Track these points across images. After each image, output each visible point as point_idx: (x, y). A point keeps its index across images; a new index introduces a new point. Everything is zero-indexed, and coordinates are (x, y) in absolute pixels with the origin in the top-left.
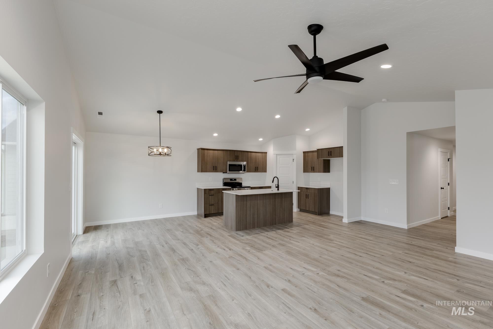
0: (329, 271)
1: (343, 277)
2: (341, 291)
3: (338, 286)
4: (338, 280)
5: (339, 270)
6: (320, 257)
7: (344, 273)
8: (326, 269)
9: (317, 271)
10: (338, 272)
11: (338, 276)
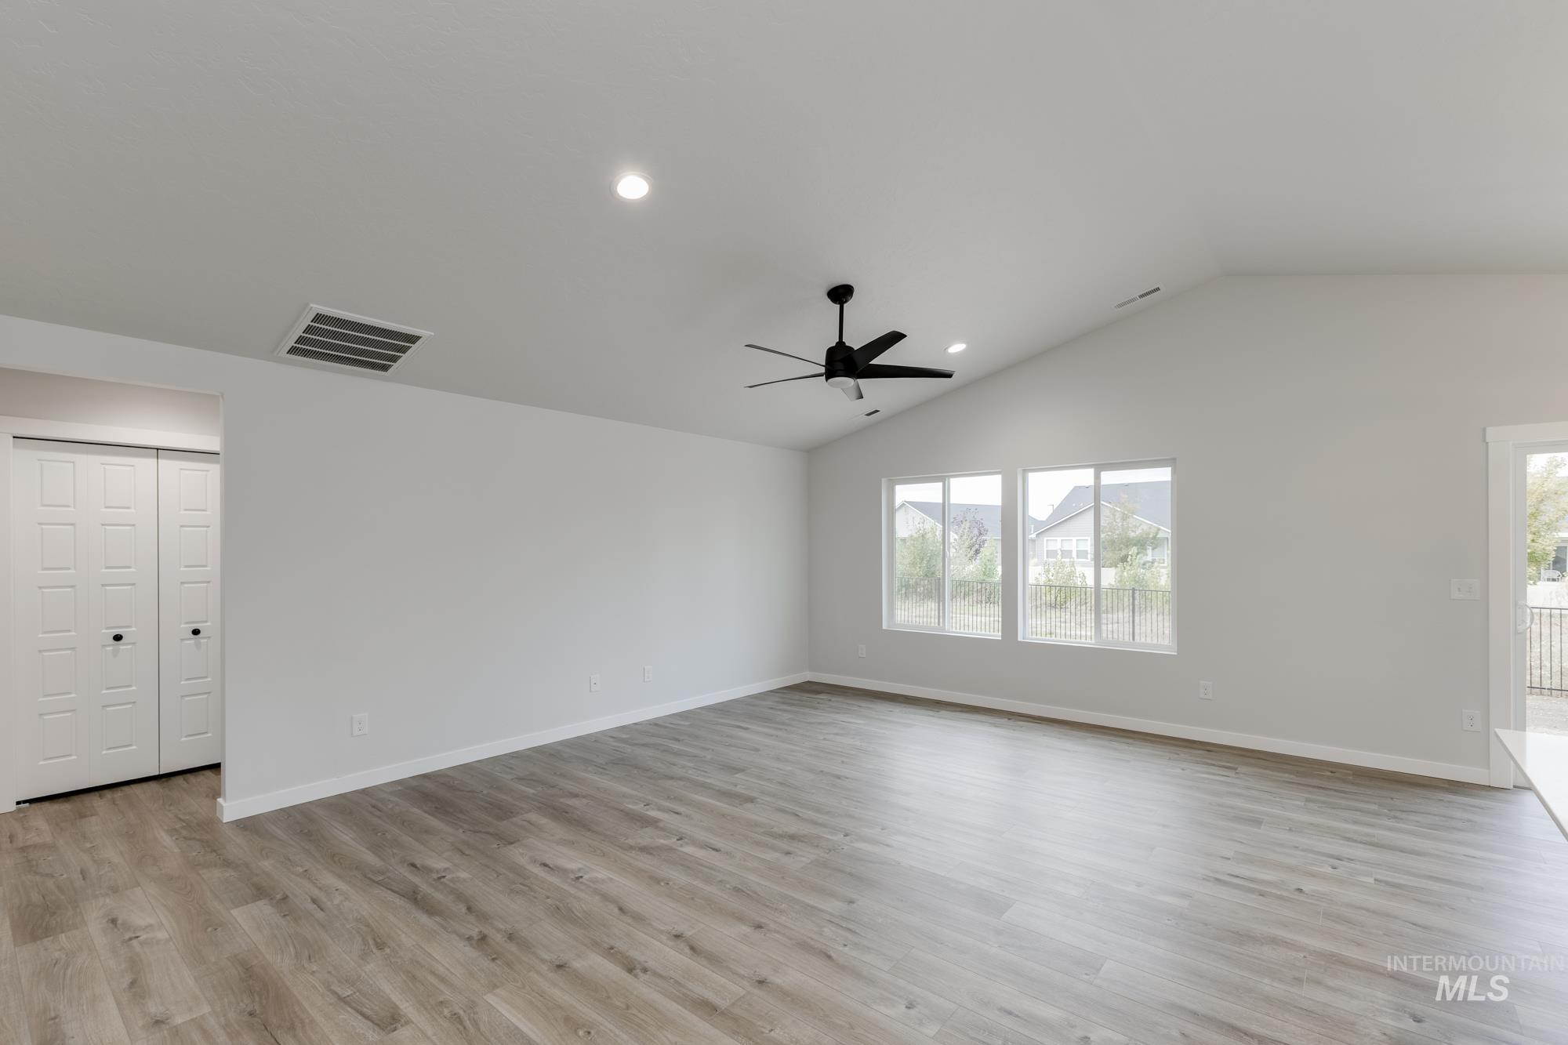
0: (817, 846)
1: (781, 836)
2: (791, 807)
3: (797, 815)
4: (794, 827)
5: (788, 853)
6: (851, 902)
7: (774, 848)
8: (825, 852)
9: (852, 842)
10: (791, 849)
11: (793, 837)
